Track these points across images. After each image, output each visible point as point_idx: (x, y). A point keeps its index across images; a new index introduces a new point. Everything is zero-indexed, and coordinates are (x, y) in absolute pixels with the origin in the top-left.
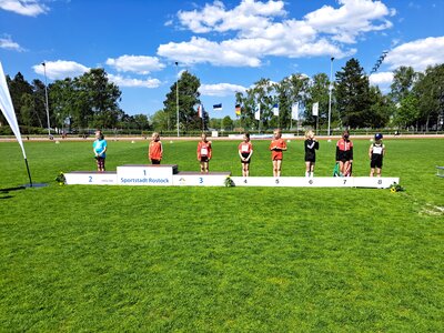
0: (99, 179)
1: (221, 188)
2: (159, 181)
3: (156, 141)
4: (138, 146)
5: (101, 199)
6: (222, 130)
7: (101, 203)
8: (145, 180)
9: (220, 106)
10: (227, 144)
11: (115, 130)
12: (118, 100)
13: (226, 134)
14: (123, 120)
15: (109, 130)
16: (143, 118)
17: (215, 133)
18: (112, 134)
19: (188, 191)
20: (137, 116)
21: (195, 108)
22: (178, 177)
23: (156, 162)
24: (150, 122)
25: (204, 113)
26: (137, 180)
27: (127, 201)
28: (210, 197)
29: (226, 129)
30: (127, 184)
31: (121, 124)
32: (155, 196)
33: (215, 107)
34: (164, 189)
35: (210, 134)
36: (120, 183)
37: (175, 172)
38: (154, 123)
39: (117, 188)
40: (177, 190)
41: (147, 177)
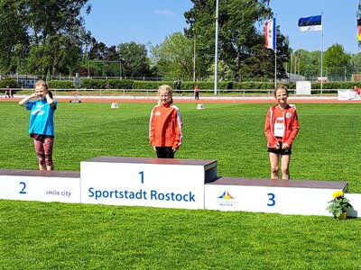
0: (41, 189)
1: (320, 220)
2: (172, 196)
3: (168, 104)
4: (125, 116)
5: (45, 234)
6: (322, 79)
7: (47, 244)
8: (142, 194)
9: (316, 21)
10: (332, 112)
11: (75, 79)
12: (83, 11)
13: (332, 89)
14: (92, 55)
15: (61, 79)
16: (137, 51)
17: (303, 87)
18: (69, 87)
19: (239, 223)
20: (123, 47)
21: (259, 26)
22: (215, 189)
23: (165, 154)
24: (153, 60)
25: (279, 39)
26: (124, 194)
27: (102, 242)
28: (293, 242)
29: (332, 75)
30: (102, 201)
31: (89, 65)
32: (165, 232)
33: (303, 22)
34: (186, 216)
35: (290, 89)
36: (88, 200)
37: (210, 177)
38: (163, 63)
39: (79, 209)
40: (213, 220)
41: (147, 188)
